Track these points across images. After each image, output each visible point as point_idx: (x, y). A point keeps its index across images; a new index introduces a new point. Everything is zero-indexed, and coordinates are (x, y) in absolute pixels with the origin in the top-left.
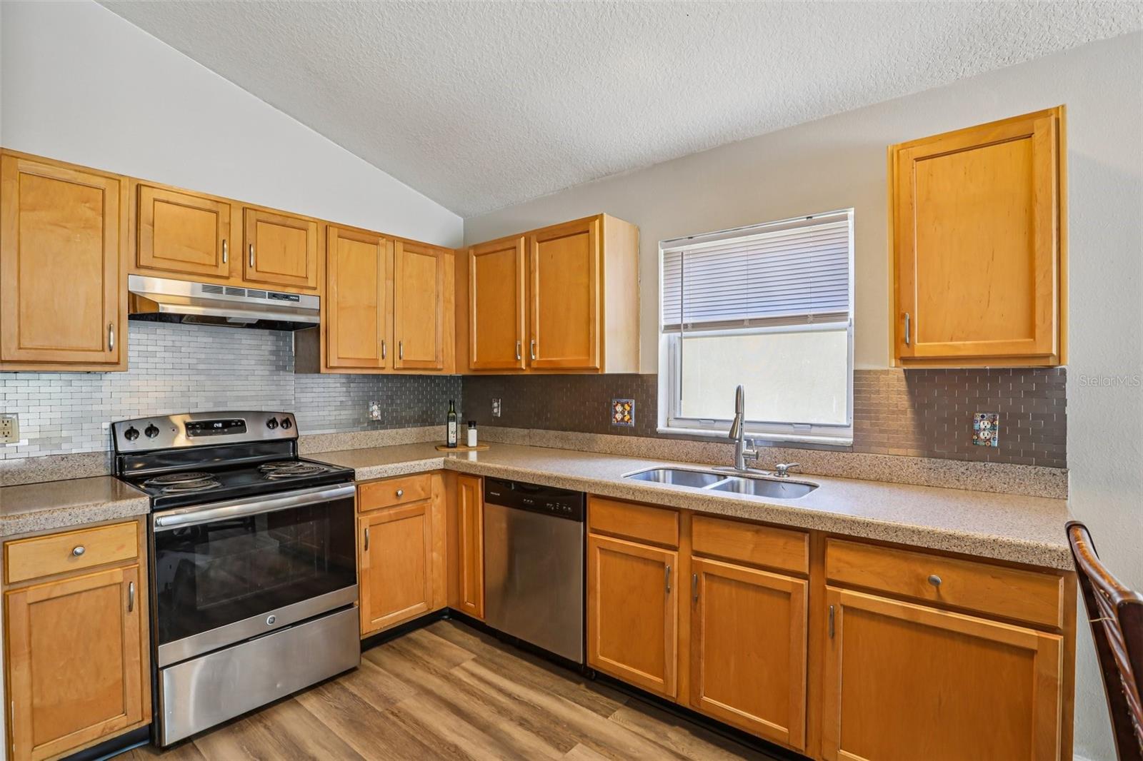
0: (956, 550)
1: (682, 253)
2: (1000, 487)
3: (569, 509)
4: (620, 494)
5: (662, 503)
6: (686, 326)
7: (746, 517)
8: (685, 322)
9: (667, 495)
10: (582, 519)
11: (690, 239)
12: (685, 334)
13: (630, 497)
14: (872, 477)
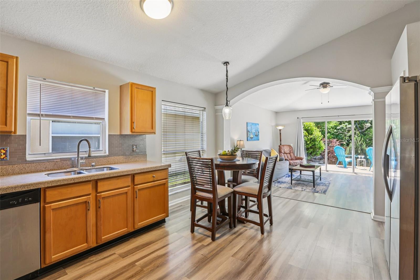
0: (157, 169)
1: (40, 84)
2: (138, 160)
3: (30, 199)
4: (67, 182)
5: (88, 180)
6: (42, 115)
7: (117, 175)
8: (41, 113)
9: (89, 176)
10: (39, 201)
11: (44, 80)
12: (42, 118)
13: (72, 182)
14: (113, 163)
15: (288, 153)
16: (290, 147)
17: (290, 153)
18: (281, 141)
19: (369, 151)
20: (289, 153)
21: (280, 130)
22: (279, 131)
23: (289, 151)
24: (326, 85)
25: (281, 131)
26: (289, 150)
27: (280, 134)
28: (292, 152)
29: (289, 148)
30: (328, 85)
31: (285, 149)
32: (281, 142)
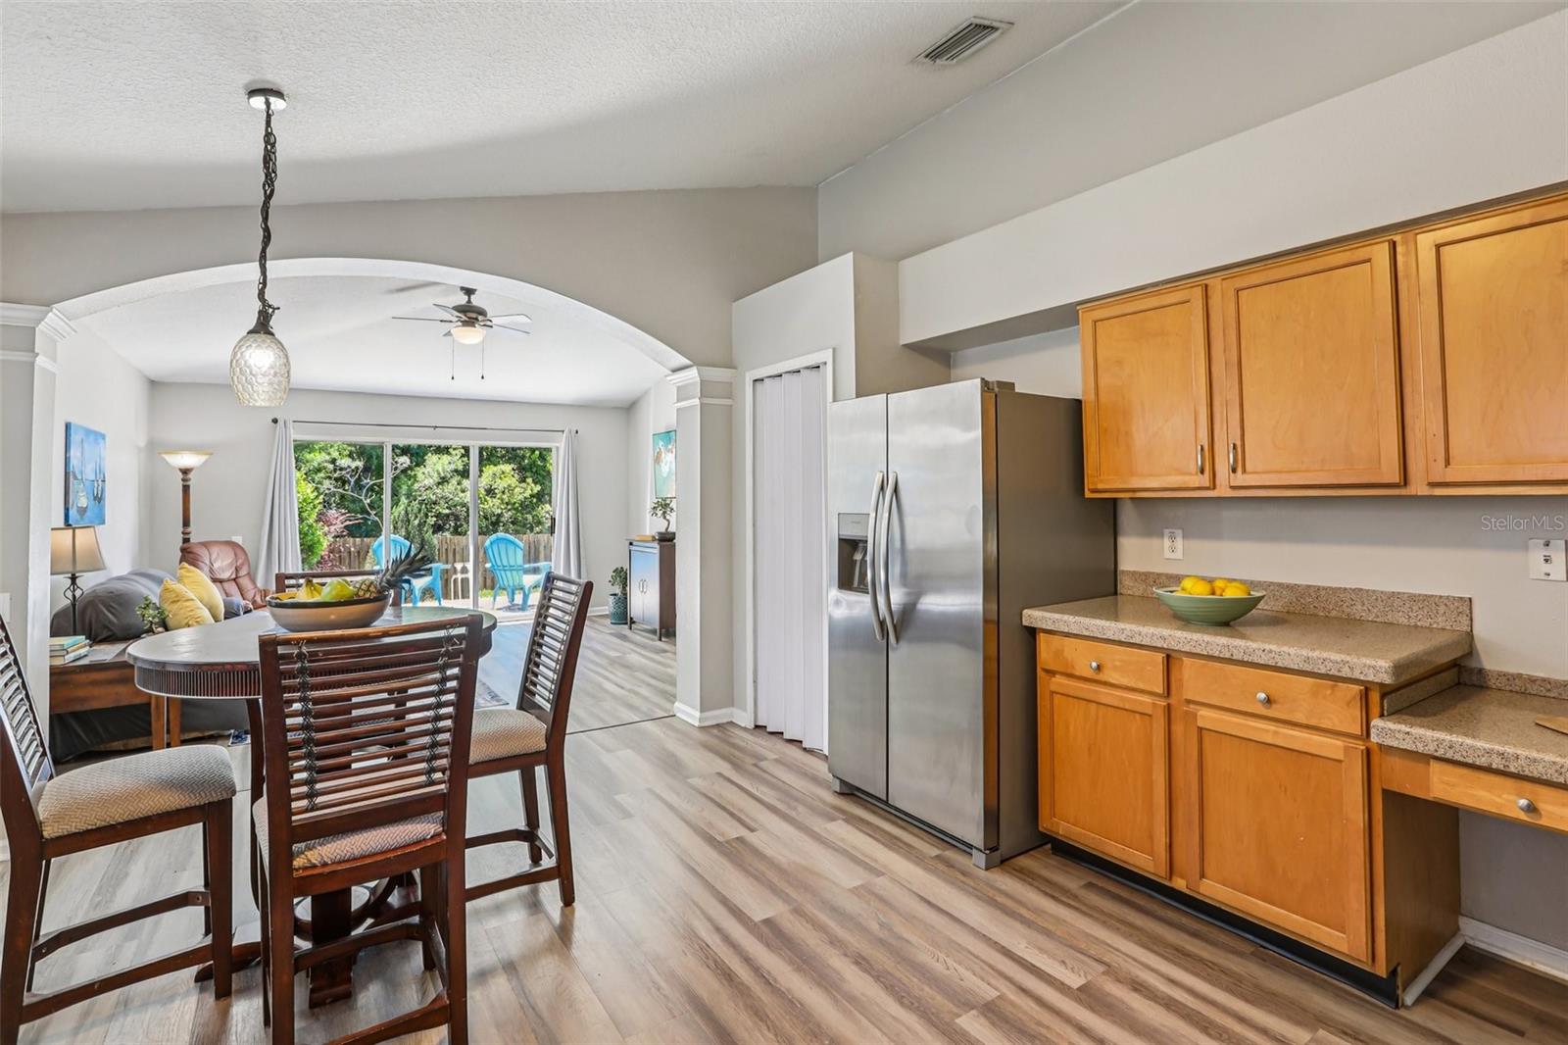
15: (228, 580)
16: (239, 551)
17: (234, 580)
18: (186, 523)
19: (495, 548)
20: (234, 576)
21: (185, 472)
22: (181, 475)
23: (234, 568)
24: (474, 315)
25: (191, 476)
26: (231, 564)
27: (186, 489)
28: (243, 572)
29: (233, 556)
30: (480, 318)
31: (216, 560)
32: (189, 530)
